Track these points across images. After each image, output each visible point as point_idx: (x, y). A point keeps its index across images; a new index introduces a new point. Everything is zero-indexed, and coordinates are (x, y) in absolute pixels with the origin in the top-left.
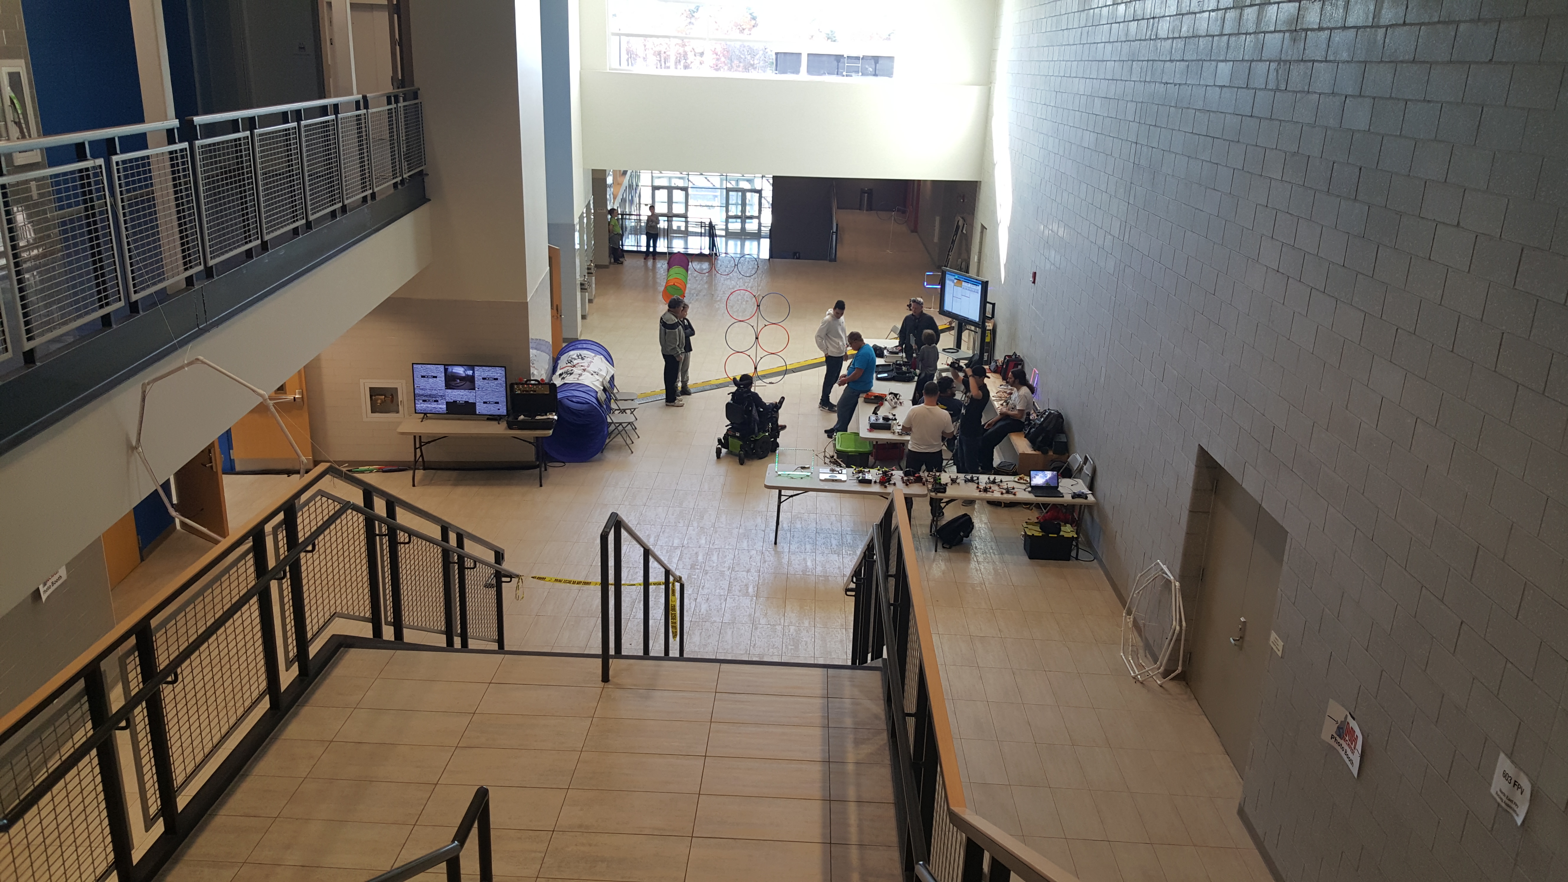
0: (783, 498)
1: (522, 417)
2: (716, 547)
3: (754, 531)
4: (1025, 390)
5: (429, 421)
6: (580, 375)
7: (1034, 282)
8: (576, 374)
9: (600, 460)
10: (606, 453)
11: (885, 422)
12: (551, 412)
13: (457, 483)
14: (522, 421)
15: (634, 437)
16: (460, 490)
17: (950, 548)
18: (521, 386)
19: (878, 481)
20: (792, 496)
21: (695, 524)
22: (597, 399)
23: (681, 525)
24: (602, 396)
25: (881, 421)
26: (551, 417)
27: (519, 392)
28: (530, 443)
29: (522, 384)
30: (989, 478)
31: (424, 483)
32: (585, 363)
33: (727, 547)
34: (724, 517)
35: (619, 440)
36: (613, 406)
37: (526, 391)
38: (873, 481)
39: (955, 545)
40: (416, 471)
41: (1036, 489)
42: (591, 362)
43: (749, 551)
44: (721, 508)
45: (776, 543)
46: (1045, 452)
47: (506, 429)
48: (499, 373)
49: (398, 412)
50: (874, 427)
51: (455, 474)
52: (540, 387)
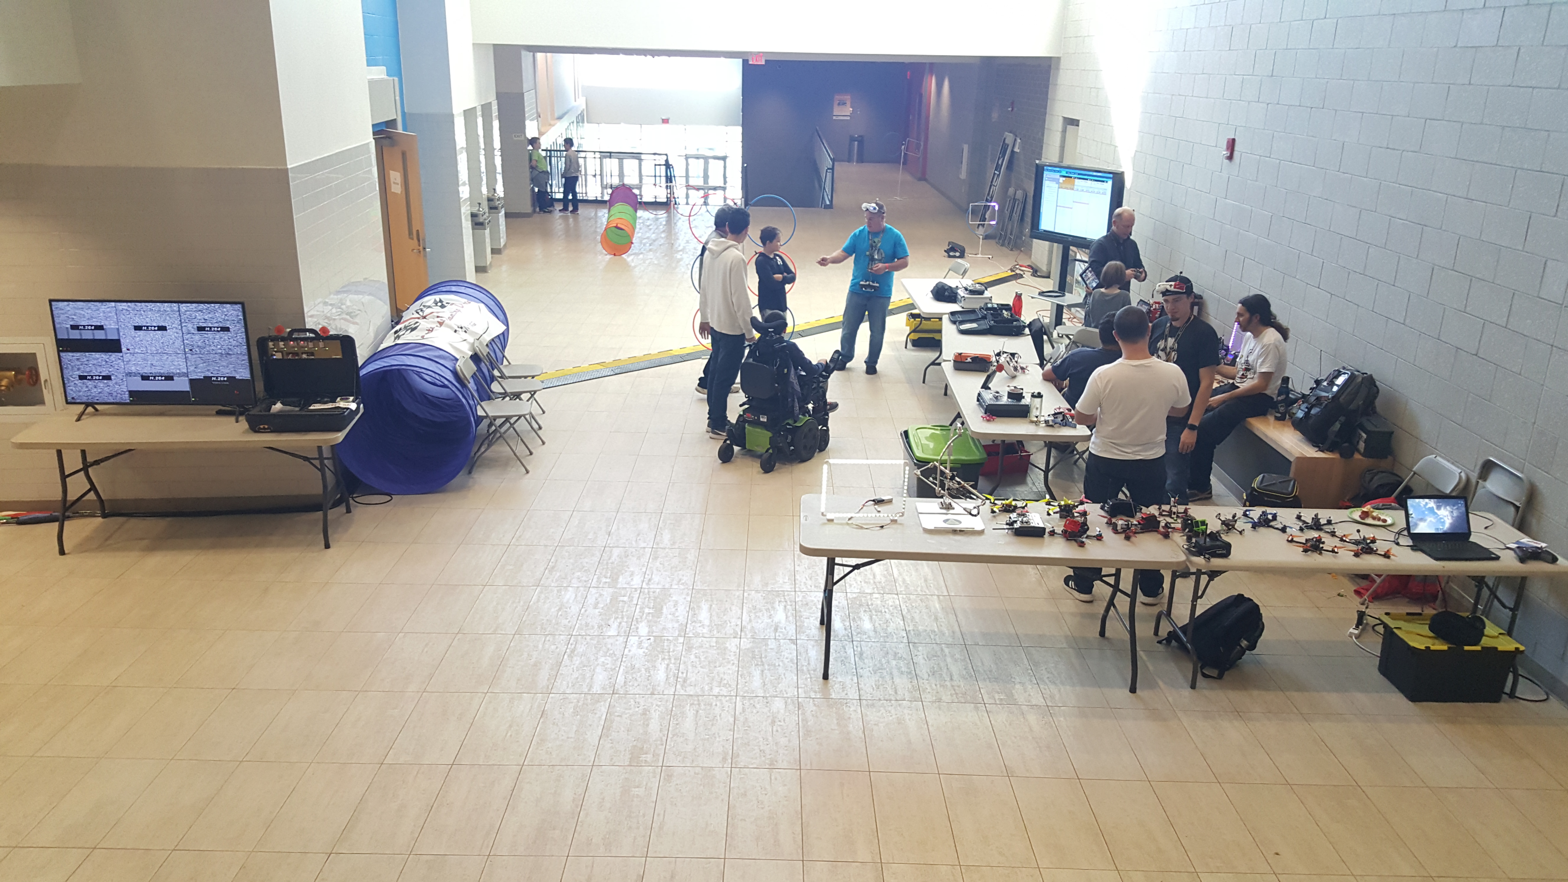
0: (839, 572)
1: (278, 406)
2: (691, 691)
3: (772, 644)
4: (1271, 335)
5: (98, 419)
6: (430, 330)
7: (1230, 158)
8: (421, 330)
9: (462, 487)
10: (476, 475)
11: (1015, 403)
12: (345, 396)
13: (157, 544)
14: (279, 415)
15: (534, 443)
16: (157, 560)
17: (1220, 677)
18: (281, 343)
19: (1059, 530)
20: (857, 567)
21: (643, 630)
22: (455, 373)
23: (612, 632)
24: (467, 369)
25: (1005, 400)
26: (342, 404)
27: (278, 356)
28: (306, 459)
29: (283, 339)
30: (1299, 517)
31: (86, 546)
32: (445, 313)
33: (716, 691)
34: (705, 607)
35: (500, 449)
36: (495, 387)
37: (296, 354)
38: (1047, 530)
39: (1228, 669)
40: (66, 523)
41: (1421, 542)
42: (457, 311)
43: (767, 700)
44: (699, 586)
45: (826, 676)
46: (1347, 455)
47: (245, 432)
48: (231, 314)
49: (42, 402)
50: (993, 412)
51: (159, 524)
52: (321, 344)
